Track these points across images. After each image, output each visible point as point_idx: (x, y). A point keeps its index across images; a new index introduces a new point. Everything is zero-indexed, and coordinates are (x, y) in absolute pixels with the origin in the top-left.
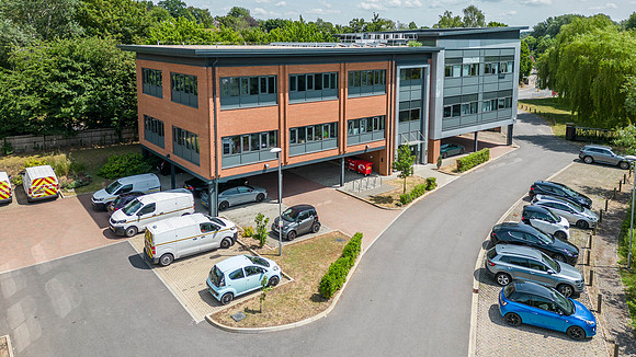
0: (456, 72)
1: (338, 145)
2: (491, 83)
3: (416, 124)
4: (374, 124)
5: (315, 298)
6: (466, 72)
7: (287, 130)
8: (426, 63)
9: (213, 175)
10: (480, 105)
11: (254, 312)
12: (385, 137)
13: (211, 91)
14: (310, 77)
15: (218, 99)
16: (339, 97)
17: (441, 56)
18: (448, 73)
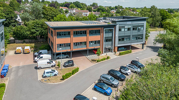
0: (123, 30)
1: (86, 47)
2: (135, 33)
3: (110, 43)
6: (126, 30)
7: (73, 43)
8: (113, 28)
9: (55, 52)
10: (131, 38)
11: (49, 80)
12: (100, 45)
14: (79, 32)
15: (56, 36)
16: (87, 36)
18: (120, 30)
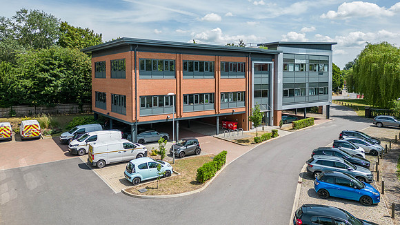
0: (291, 68)
1: (215, 108)
2: (314, 78)
3: (265, 100)
4: (238, 96)
5: (193, 183)
6: (297, 69)
7: (182, 95)
8: (271, 61)
9: (134, 119)
10: (307, 90)
11: (153, 188)
12: (245, 105)
13: (133, 66)
14: (196, 63)
15: (138, 71)
16: (215, 77)
17: (280, 57)
18: (285, 68)
